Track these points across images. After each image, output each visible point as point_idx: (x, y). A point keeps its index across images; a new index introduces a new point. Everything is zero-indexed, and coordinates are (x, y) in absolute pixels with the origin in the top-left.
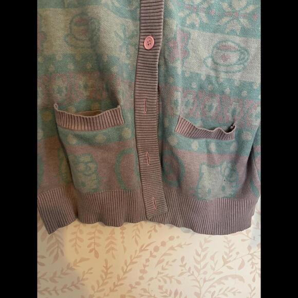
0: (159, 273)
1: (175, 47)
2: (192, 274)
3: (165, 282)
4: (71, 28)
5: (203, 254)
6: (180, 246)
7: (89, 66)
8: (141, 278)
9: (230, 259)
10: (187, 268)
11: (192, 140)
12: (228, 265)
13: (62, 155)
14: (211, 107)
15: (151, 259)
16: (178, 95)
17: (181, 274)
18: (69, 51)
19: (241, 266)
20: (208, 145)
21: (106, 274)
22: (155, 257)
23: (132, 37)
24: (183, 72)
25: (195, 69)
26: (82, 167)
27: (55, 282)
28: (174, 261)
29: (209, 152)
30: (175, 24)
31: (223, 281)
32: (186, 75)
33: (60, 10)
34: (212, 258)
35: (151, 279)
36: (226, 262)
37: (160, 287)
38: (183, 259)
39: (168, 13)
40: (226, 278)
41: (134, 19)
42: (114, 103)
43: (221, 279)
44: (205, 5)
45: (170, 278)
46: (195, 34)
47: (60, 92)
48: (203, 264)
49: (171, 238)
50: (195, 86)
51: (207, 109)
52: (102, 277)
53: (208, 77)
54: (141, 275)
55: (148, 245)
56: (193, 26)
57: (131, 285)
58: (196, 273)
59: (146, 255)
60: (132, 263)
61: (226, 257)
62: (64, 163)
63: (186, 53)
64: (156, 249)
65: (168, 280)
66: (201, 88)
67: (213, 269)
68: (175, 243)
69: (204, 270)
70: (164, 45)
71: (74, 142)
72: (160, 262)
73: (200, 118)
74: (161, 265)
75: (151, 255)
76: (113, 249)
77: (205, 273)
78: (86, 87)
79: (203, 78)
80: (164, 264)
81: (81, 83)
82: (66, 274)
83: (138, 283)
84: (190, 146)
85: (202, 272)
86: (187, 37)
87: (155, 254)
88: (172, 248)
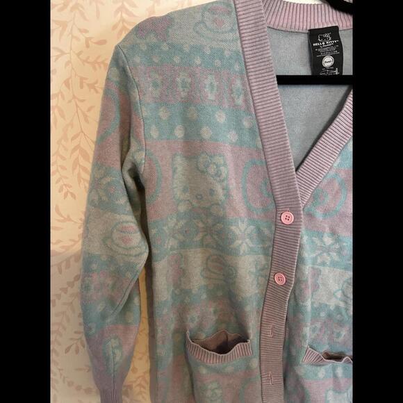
4: (207, 264)
7: (220, 294)
11: (319, 368)
13: (186, 369)
14: (339, 335)
16: (307, 330)
18: (203, 282)
20: (334, 369)
23: (262, 270)
24: (312, 303)
25: (324, 300)
29: (335, 376)
32: (315, 306)
33: (199, 250)
39: (301, 260)
41: (266, 254)
44: (337, 246)
46: (326, 271)
47: (192, 320)
50: (323, 314)
51: (335, 335)
53: (337, 308)
56: (324, 264)
62: (188, 377)
63: (316, 287)
66: (330, 316)
71: (204, 371)
73: (327, 342)
78: (215, 312)
79: (332, 308)
81: (212, 310)
84: (316, 375)
86: (316, 273)
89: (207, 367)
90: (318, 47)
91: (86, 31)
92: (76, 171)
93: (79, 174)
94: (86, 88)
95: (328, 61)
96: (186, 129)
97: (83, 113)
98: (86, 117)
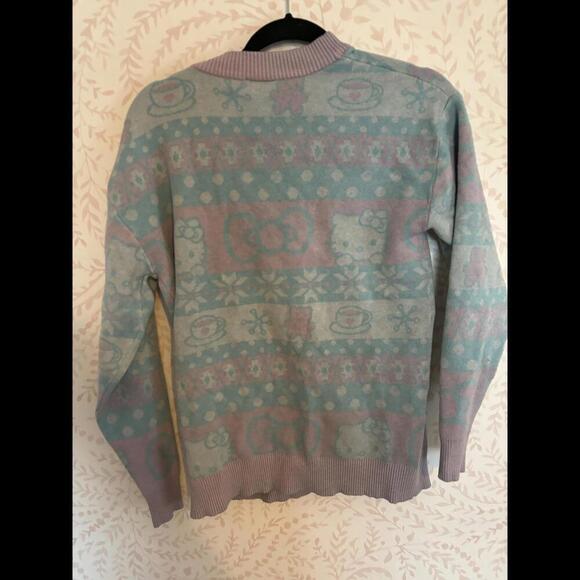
0: (289, 553)
2: (328, 560)
3: (296, 564)
5: (341, 538)
6: (314, 525)
8: (269, 556)
9: (375, 548)
10: (322, 551)
12: (372, 555)
15: (281, 536)
17: (315, 558)
19: (388, 558)
21: (231, 546)
22: (285, 534)
27: (177, 546)
28: (307, 542)
31: (365, 573)
34: (352, 544)
35: (280, 558)
36: (368, 552)
37: (291, 570)
38: (317, 540)
40: (369, 570)
43: (363, 570)
45: (302, 560)
48: (340, 550)
49: (305, 516)
52: (227, 548)
54: (269, 551)
55: (279, 520)
57: (257, 562)
58: (332, 559)
59: (275, 530)
60: (259, 538)
61: (368, 545)
64: (287, 525)
65: (300, 564)
67: (353, 557)
68: (309, 521)
69: (343, 556)
72: (291, 540)
74: (292, 544)
75: (282, 532)
76: (239, 518)
77: (344, 560)
80: (296, 543)
82: (188, 540)
83: (265, 561)
85: (339, 558)
87: (285, 530)
88: (305, 527)
91: (94, 82)
92: (86, 219)
93: (89, 222)
94: (94, 136)
97: (93, 163)
98: (95, 166)
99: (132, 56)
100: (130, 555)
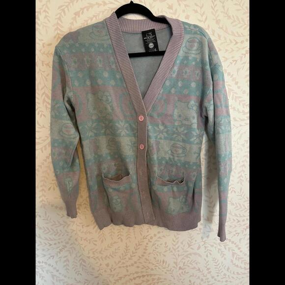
0: (154, 251)
1: (153, 149)
2: (172, 252)
3: (157, 255)
4: (108, 143)
5: (176, 241)
6: (164, 236)
7: (116, 156)
8: (145, 253)
9: (193, 244)
10: (168, 247)
11: (164, 187)
12: (191, 247)
13: (105, 194)
14: (172, 171)
15: (149, 243)
16: (156, 169)
17: (166, 251)
18: (108, 151)
19: (199, 248)
20: (172, 187)
21: (127, 250)
22: (151, 242)
23: (134, 144)
24: (158, 158)
25: (163, 155)
26: (114, 201)
27: (102, 254)
28: (161, 244)
29: (173, 191)
30: (152, 141)
31: (189, 256)
32: (160, 158)
33: (104, 137)
34: (182, 243)
35: (150, 254)
36: (189, 246)
37: (155, 258)
38: (166, 243)
39: (149, 137)
40: (190, 254)
41: (135, 137)
42: (128, 174)
43: (188, 254)
44: (166, 130)
45: (160, 253)
46: (162, 141)
47: (104, 169)
48: (177, 246)
49: (159, 233)
50: (164, 162)
51: (171, 172)
52: (124, 251)
53: (170, 158)
54: (144, 251)
55: (147, 236)
56: (161, 138)
57: (139, 256)
59: (146, 241)
60: (139, 245)
61: (189, 243)
62: (106, 198)
63: (158, 150)
64: (151, 238)
65: (159, 254)
66: (167, 163)
67: (183, 249)
68: (161, 235)
69: (178, 249)
70: (148, 148)
71: (111, 190)
72: (153, 245)
73: (167, 175)
74: (154, 247)
75: (149, 241)
76: (129, 237)
77: (178, 251)
78: (115, 165)
79: (167, 159)
80: (156, 245)
81: (113, 164)
82: (107, 250)
83: (143, 256)
84: (163, 189)
85: (177, 250)
86: (158, 143)
87: (151, 240)
88: (159, 238)
89: (112, 188)
90: (146, 39)
91: (42, 40)
92: (45, 104)
93: (46, 105)
94: (45, 65)
95: (151, 45)
96: (91, 81)
97: (45, 77)
98: (46, 79)
99: (59, 26)
100: (80, 261)
